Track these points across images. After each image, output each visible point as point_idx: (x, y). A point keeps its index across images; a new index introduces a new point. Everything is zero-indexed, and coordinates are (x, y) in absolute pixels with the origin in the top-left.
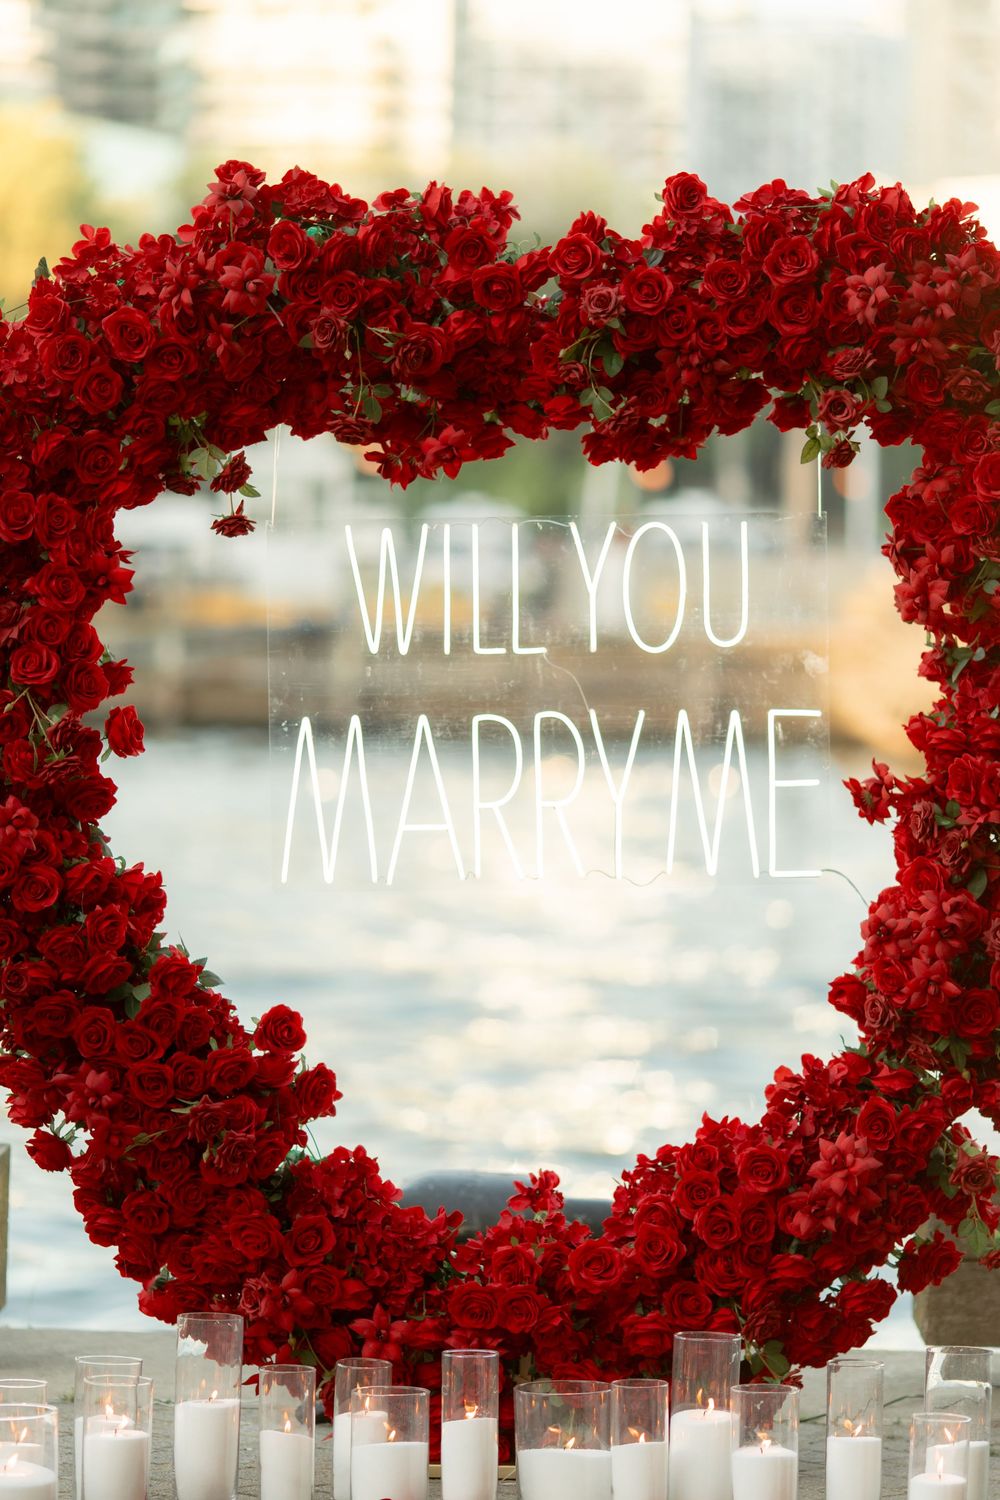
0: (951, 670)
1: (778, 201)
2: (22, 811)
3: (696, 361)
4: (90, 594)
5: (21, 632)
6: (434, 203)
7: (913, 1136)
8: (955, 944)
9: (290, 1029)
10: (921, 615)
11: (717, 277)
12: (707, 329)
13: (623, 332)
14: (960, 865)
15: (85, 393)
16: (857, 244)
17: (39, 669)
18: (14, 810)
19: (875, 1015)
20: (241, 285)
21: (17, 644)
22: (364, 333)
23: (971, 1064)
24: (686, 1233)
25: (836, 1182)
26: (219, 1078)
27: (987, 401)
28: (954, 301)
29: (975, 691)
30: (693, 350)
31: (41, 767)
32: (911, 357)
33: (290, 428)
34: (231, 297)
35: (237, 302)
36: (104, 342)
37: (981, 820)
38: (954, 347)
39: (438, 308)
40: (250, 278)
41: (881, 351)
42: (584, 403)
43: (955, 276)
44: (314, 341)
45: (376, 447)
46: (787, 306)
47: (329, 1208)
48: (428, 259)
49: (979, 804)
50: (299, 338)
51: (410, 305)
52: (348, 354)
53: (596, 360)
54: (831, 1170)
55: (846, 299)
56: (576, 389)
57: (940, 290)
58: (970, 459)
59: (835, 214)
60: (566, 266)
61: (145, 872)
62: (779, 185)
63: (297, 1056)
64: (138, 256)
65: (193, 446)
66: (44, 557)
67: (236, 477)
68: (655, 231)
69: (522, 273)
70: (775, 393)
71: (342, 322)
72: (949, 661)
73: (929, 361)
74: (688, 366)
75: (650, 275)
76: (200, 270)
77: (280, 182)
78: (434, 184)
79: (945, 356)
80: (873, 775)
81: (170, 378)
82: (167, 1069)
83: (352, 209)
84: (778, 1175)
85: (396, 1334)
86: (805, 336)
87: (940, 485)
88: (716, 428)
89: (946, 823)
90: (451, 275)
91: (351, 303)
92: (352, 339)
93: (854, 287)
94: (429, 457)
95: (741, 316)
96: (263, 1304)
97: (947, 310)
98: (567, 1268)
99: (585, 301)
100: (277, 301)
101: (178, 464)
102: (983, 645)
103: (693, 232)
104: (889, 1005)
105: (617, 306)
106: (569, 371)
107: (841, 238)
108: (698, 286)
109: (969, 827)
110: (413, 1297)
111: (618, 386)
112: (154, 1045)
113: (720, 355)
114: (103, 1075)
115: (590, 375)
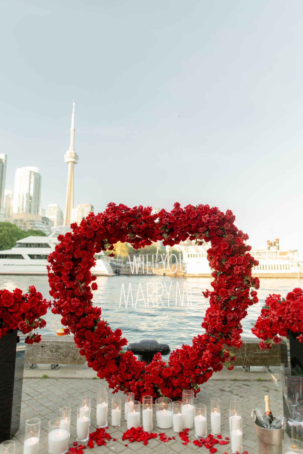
0: (217, 275)
1: (190, 207)
2: (77, 300)
3: (179, 229)
4: (89, 266)
5: (78, 272)
6: (140, 208)
7: (217, 350)
8: (223, 319)
9: (119, 333)
10: (214, 267)
11: (182, 217)
12: (181, 225)
13: (169, 225)
14: (222, 305)
15: (88, 235)
16: (203, 212)
17: (81, 277)
18: (76, 300)
19: (210, 330)
20: (111, 218)
21: (77, 273)
22: (130, 226)
23: (225, 337)
24: (181, 365)
25: (206, 359)
26: (108, 342)
27: (223, 235)
28: (219, 220)
29: (221, 278)
30: (179, 228)
31: (80, 293)
32: (212, 228)
33: (120, 241)
34: (110, 220)
35: (111, 221)
36: (92, 228)
37: (225, 299)
38: (218, 227)
39: (141, 223)
40: (112, 217)
41: (207, 227)
42: (163, 236)
43: (218, 216)
44: (123, 227)
45: (133, 244)
46: (193, 221)
47: (125, 362)
48: (140, 216)
49: (224, 296)
50: (120, 227)
51: (137, 222)
52: (128, 229)
53: (165, 230)
54: (205, 357)
55: (202, 220)
56: (161, 234)
57: (216, 218)
58: (220, 244)
59: (199, 208)
60: (160, 216)
61: (97, 308)
62: (190, 205)
63: (121, 337)
64: (97, 216)
65: (106, 244)
66: (82, 260)
67: (112, 248)
68: (173, 212)
69: (154, 217)
70: (190, 235)
71: (127, 224)
72: (217, 274)
73: (215, 229)
74: (178, 230)
75: (172, 217)
76: (106, 217)
77: (118, 206)
78: (140, 205)
79: (217, 228)
80: (206, 291)
81: (101, 233)
82: (100, 341)
83: (129, 209)
84: (196, 357)
85: (136, 385)
86: (195, 226)
87: (216, 248)
88: (181, 240)
89: (219, 299)
90: (143, 218)
91: (128, 222)
92: (128, 227)
93: (204, 218)
94: (140, 245)
95: (186, 223)
96: (114, 381)
97: (217, 221)
98: (163, 372)
99: (163, 220)
100: (117, 222)
101: (104, 246)
102: (222, 271)
103: (178, 211)
104: (212, 328)
105: (168, 221)
106: (161, 231)
107: (200, 211)
108: (180, 219)
109: (223, 299)
110: (138, 376)
111: (168, 233)
112: (97, 337)
113: (183, 229)
114: (89, 342)
115: (164, 232)
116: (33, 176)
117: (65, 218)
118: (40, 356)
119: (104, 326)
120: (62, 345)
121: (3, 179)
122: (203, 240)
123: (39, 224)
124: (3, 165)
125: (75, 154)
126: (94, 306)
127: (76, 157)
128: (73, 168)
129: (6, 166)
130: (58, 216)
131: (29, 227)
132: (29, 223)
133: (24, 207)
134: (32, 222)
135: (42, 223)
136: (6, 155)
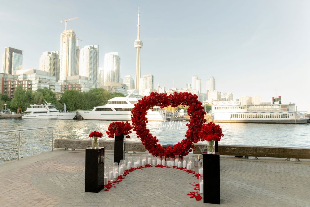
1: (181, 93)
2: (141, 126)
4: (145, 114)
5: (141, 116)
6: (163, 94)
7: (189, 144)
8: (191, 133)
9: (156, 137)
10: (189, 115)
11: (178, 97)
12: (177, 100)
13: (172, 100)
14: (192, 129)
15: (144, 104)
16: (185, 95)
17: (142, 118)
24: (177, 149)
25: (185, 146)
27: (192, 103)
28: (190, 98)
29: (193, 119)
31: (142, 124)
32: (188, 101)
33: (156, 106)
34: (152, 98)
36: (146, 101)
37: (193, 126)
41: (186, 101)
42: (171, 104)
44: (156, 101)
45: (160, 107)
46: (181, 98)
47: (158, 147)
48: (162, 97)
51: (161, 99)
55: (184, 98)
58: (192, 106)
60: (170, 97)
63: (156, 139)
64: (147, 97)
65: (151, 107)
66: (142, 113)
67: (153, 108)
68: (174, 95)
69: (167, 97)
70: (181, 103)
72: (191, 117)
75: (174, 97)
76: (150, 97)
77: (155, 93)
79: (190, 101)
80: (187, 124)
81: (149, 103)
84: (182, 146)
87: (190, 108)
88: (178, 105)
89: (191, 126)
91: (158, 99)
94: (163, 107)
103: (176, 95)
106: (170, 102)
111: (173, 103)
116: (115, 58)
117: (135, 84)
118: (129, 148)
119: (150, 136)
120: (136, 145)
121: (97, 61)
122: (186, 105)
123: (120, 89)
124: (97, 52)
125: (141, 41)
126: (147, 128)
127: (141, 43)
128: (139, 51)
129: (99, 53)
130: (131, 83)
131: (114, 91)
132: (113, 88)
133: (111, 78)
134: (116, 88)
135: (121, 88)
136: (98, 45)
